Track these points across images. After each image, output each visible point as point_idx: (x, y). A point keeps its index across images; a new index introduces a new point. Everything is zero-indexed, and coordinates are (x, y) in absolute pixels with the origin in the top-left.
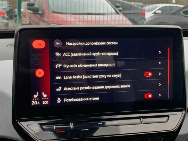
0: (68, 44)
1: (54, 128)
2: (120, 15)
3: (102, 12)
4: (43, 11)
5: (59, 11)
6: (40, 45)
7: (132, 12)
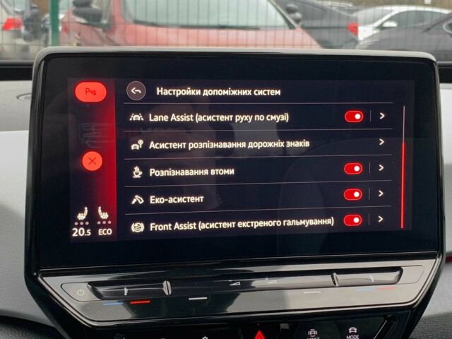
0: (160, 93)
1: (124, 292)
2: (295, 31)
3: (252, 23)
4: (112, 18)
5: (150, 20)
6: (94, 93)
7: (325, 23)
